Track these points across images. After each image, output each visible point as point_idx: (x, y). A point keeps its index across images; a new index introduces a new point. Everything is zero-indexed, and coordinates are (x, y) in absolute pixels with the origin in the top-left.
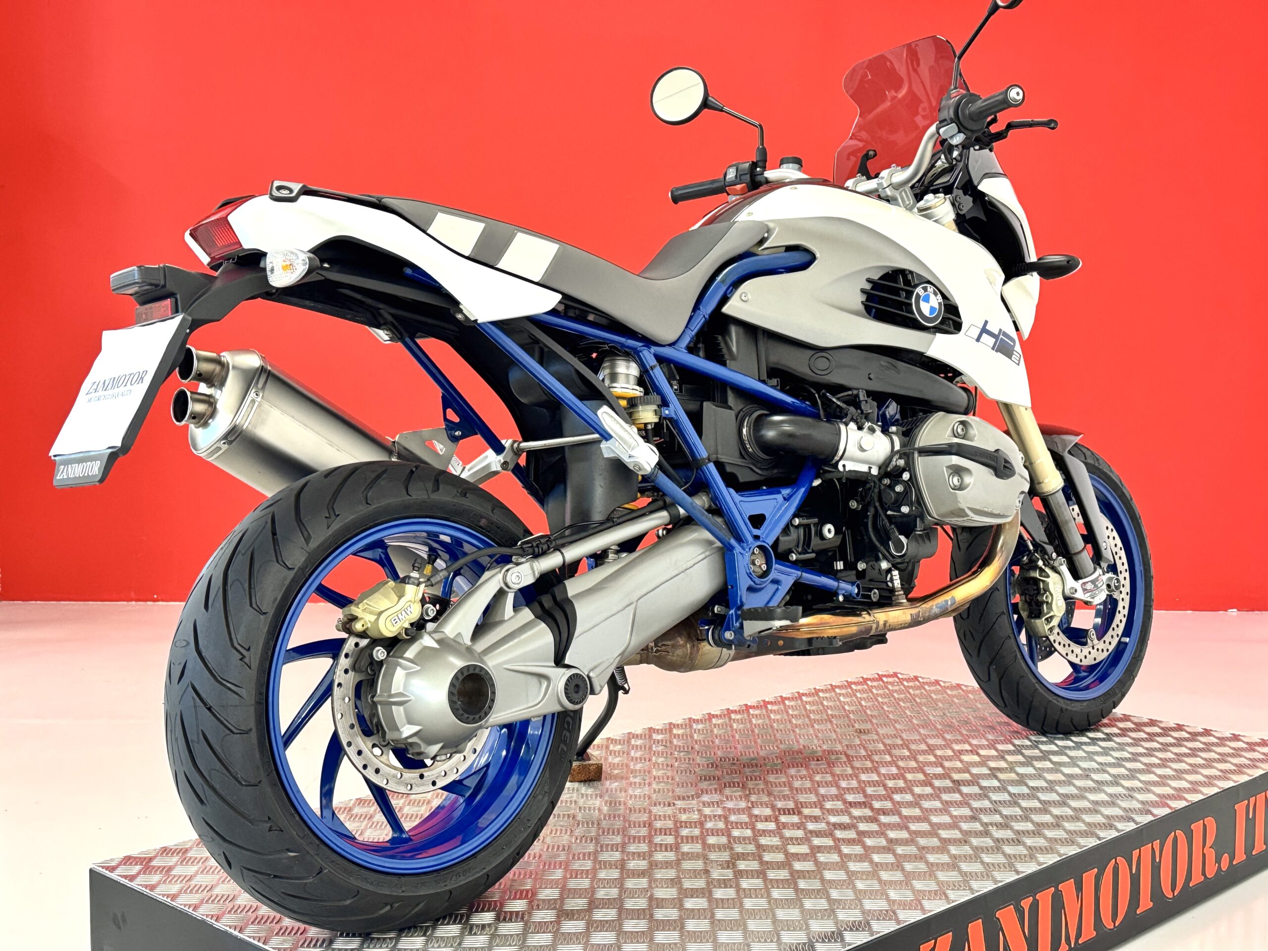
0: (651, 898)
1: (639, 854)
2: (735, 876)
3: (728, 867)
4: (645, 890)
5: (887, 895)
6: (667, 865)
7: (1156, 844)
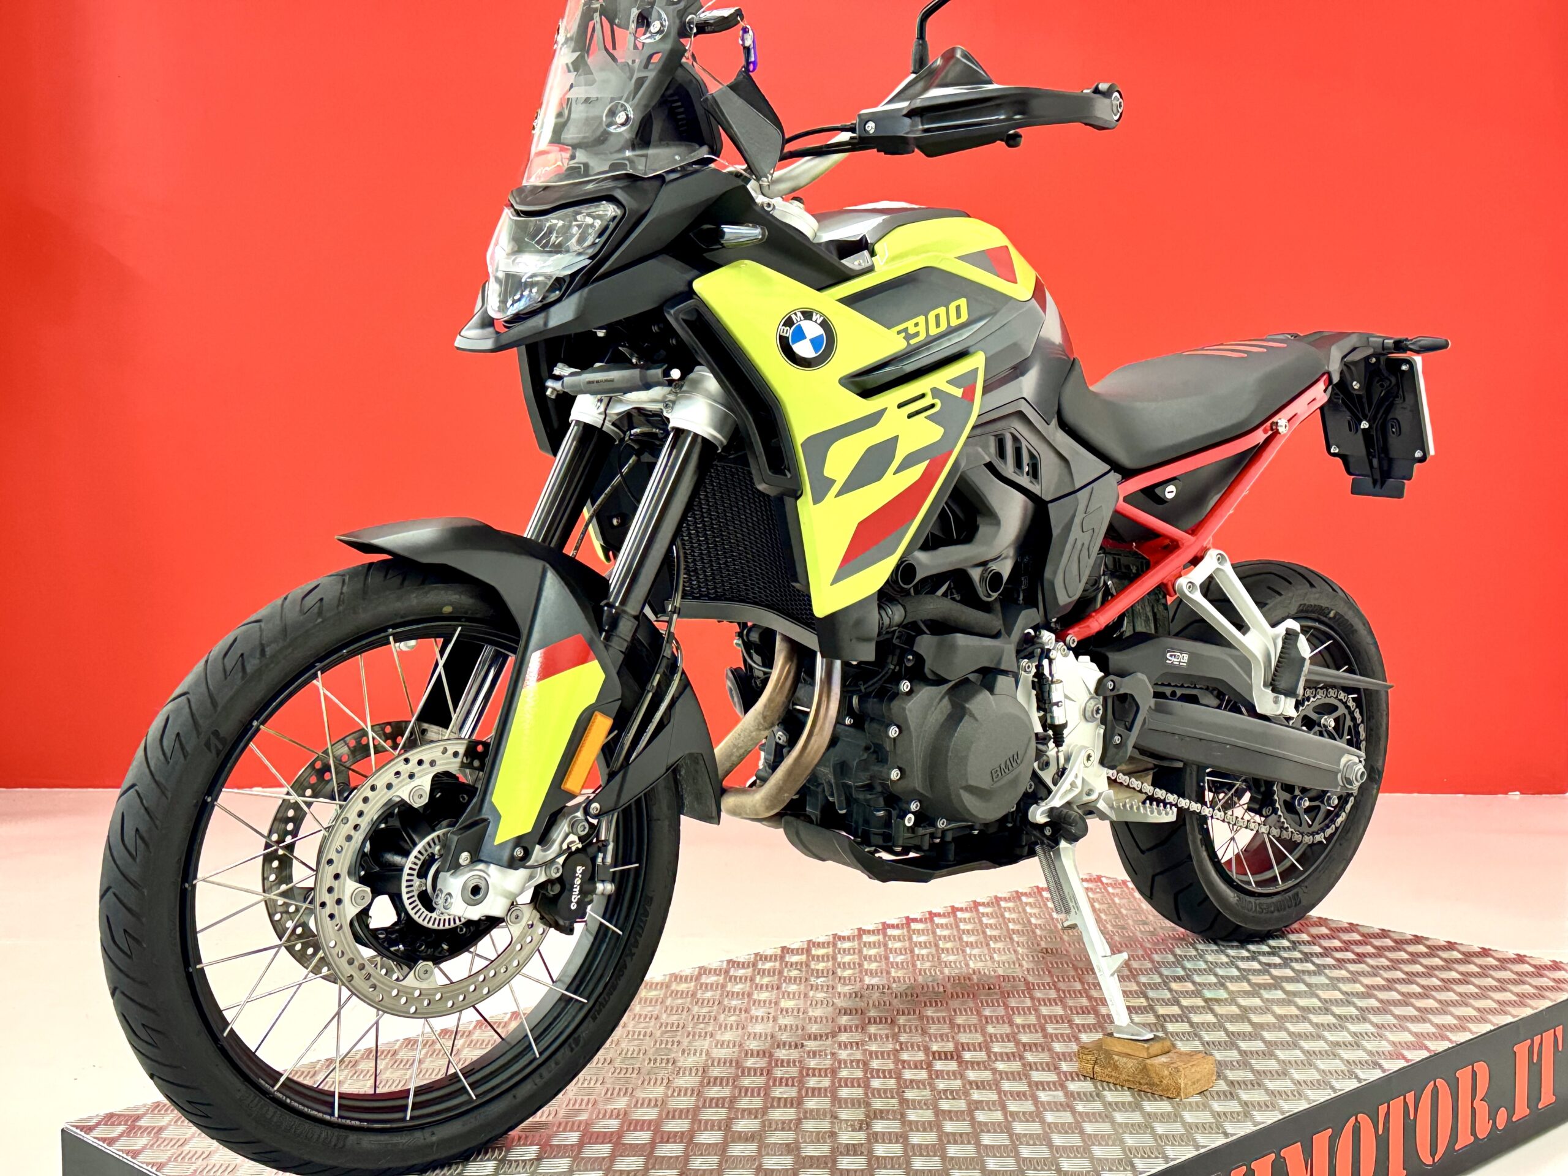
1: (750, 1111)
2: (869, 1141)
3: (861, 1129)
4: (752, 1159)
5: (1058, 1165)
6: (784, 1126)
7: (1410, 1097)
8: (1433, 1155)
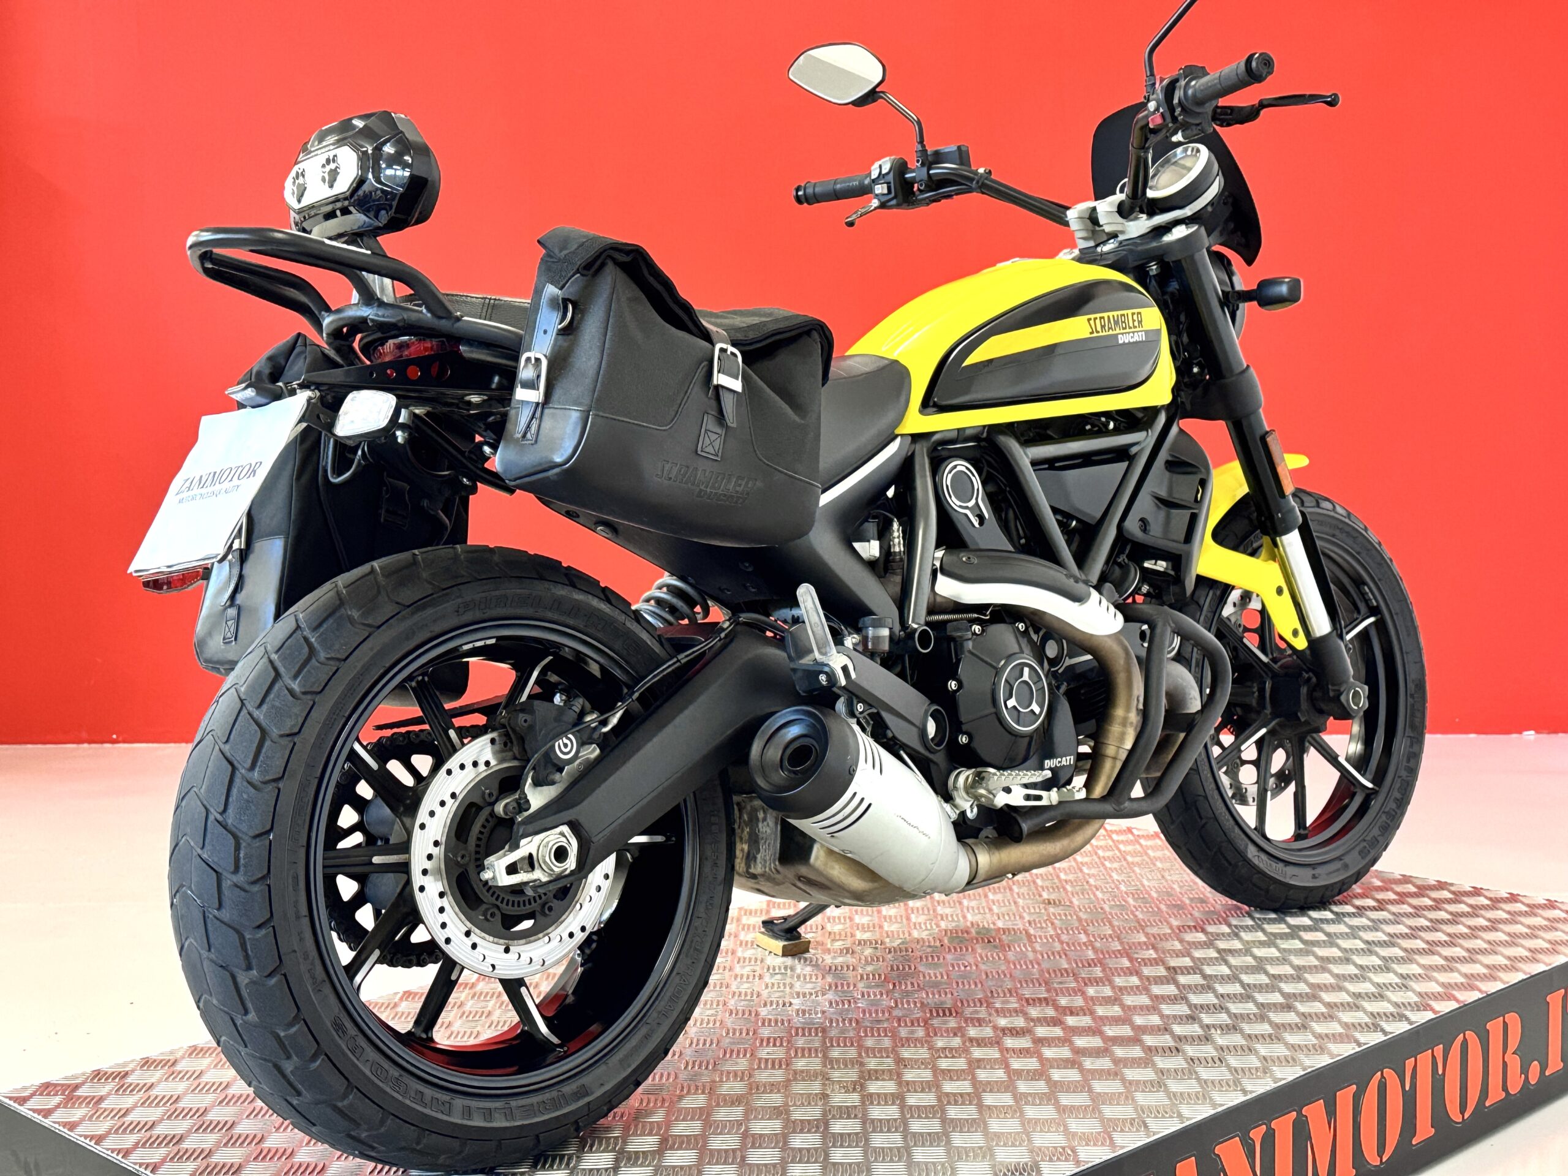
2: (863, 1102)
5: (1065, 1126)
7: (1439, 1050)
8: (1462, 1113)
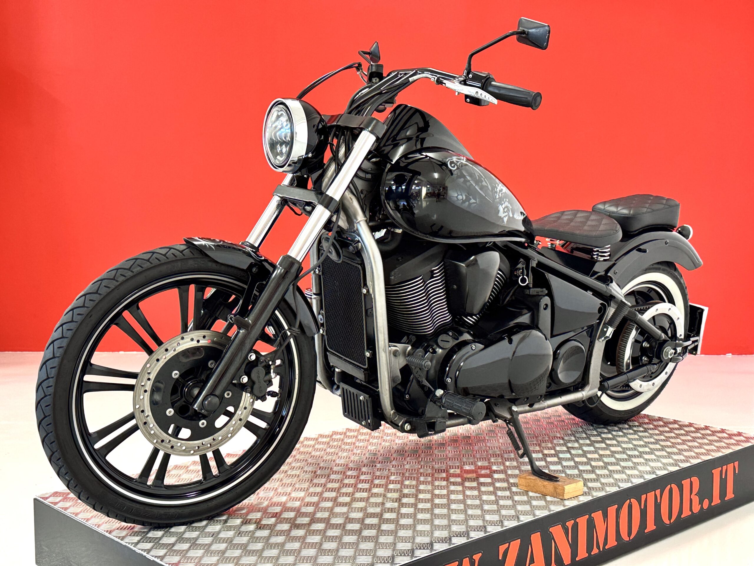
0: (347, 518)
1: (347, 494)
3: (396, 501)
4: (344, 514)
6: (361, 500)
